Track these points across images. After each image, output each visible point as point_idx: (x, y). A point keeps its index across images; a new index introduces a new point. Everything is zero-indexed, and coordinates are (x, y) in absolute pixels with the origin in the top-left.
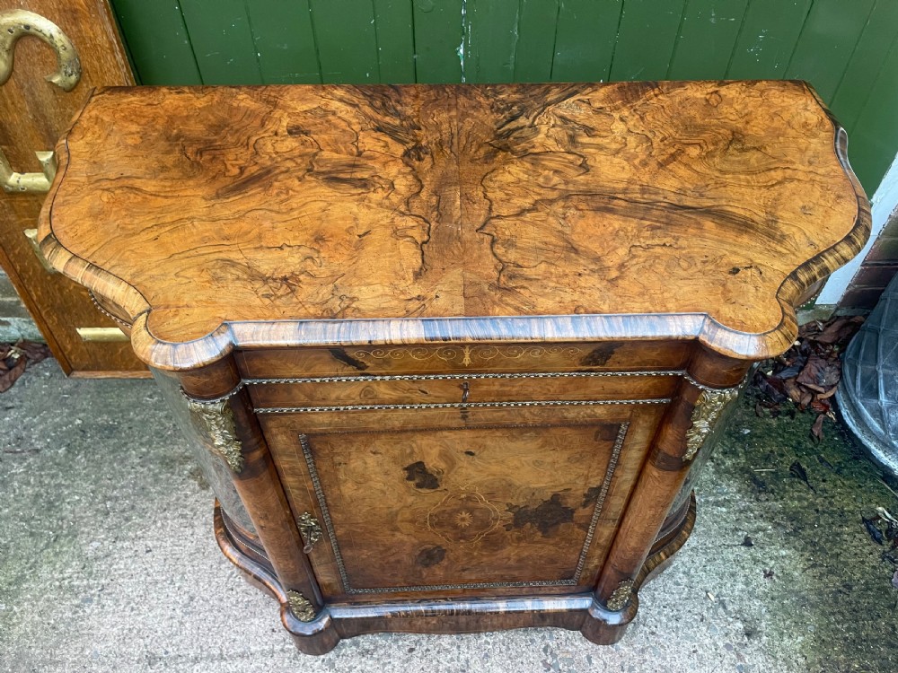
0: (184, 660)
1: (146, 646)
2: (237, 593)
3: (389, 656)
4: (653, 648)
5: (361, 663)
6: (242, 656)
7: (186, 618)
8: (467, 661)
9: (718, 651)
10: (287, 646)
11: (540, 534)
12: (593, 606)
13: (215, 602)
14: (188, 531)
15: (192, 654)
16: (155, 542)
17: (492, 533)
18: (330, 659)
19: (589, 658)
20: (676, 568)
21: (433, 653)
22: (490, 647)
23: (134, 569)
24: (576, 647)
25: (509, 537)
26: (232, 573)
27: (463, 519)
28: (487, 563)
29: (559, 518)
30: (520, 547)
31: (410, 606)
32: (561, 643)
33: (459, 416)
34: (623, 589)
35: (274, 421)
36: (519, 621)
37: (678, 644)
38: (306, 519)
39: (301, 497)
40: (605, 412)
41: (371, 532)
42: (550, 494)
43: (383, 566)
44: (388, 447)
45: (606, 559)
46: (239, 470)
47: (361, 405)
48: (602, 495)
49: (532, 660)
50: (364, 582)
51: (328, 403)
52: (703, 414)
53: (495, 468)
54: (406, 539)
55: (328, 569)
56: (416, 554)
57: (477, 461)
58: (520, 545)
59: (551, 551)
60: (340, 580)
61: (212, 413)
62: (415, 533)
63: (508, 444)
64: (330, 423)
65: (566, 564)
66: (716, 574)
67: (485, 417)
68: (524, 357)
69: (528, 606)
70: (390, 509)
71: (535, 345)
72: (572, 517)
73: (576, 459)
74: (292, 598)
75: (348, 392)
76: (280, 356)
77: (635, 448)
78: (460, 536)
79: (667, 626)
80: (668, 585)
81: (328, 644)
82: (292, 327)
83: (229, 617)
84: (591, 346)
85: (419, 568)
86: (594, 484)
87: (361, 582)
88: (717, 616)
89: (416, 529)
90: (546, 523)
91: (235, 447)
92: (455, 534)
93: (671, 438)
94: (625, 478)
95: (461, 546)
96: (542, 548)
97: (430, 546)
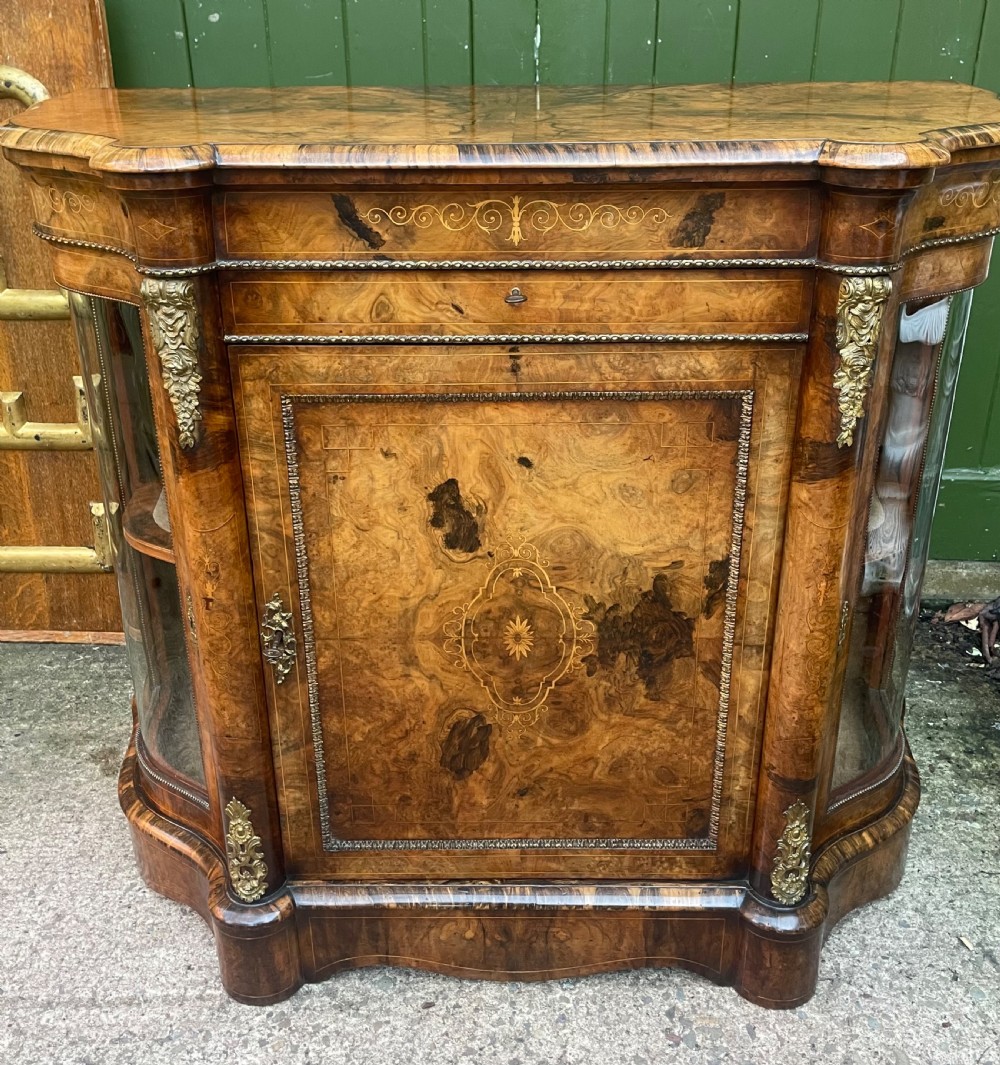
0: (28, 1004)
2: (137, 912)
3: (388, 1012)
4: (869, 1018)
5: (336, 1020)
6: (129, 1003)
7: (44, 944)
8: (527, 1025)
9: (990, 1026)
10: (208, 992)
11: (641, 687)
12: (745, 904)
13: (98, 923)
15: (43, 997)
16: (15, 841)
17: (565, 681)
18: (283, 1013)
19: (751, 1030)
20: (901, 902)
21: (467, 1010)
22: (570, 1005)
24: (728, 1012)
25: (592, 691)
27: (517, 638)
28: (561, 774)
29: (671, 643)
30: (613, 726)
31: (429, 889)
32: (699, 1004)
33: (509, 365)
34: (792, 830)
35: (250, 364)
36: (620, 941)
37: (914, 1012)
38: (276, 611)
39: (272, 552)
40: (716, 366)
41: (372, 666)
42: (651, 574)
43: (389, 771)
44: (406, 441)
45: (758, 766)
46: (191, 442)
47: (371, 333)
48: (732, 582)
49: (645, 1028)
50: (355, 819)
51: (327, 329)
52: (852, 333)
53: (563, 501)
54: (427, 692)
55: (298, 765)
56: (443, 736)
57: (537, 484)
58: (613, 721)
59: (664, 741)
60: (316, 805)
61: (171, 300)
62: (441, 675)
63: (580, 442)
64: (327, 373)
65: (692, 786)
66: (973, 912)
67: (545, 370)
68: (593, 228)
69: (634, 898)
70: (404, 603)
71: (606, 202)
72: (690, 643)
73: (684, 485)
74: (233, 823)
75: (354, 305)
76: (271, 215)
77: (770, 453)
78: (514, 685)
79: (891, 985)
80: (889, 926)
81: (283, 972)
82: (291, 147)
83: (116, 946)
84: (682, 205)
85: (446, 781)
86: (717, 552)
87: (350, 819)
88: (982, 973)
89: (443, 661)
90: (650, 656)
91: (193, 385)
92: (505, 680)
93: (815, 405)
94: (763, 531)
95: (516, 718)
96: (649, 732)
97: (466, 714)
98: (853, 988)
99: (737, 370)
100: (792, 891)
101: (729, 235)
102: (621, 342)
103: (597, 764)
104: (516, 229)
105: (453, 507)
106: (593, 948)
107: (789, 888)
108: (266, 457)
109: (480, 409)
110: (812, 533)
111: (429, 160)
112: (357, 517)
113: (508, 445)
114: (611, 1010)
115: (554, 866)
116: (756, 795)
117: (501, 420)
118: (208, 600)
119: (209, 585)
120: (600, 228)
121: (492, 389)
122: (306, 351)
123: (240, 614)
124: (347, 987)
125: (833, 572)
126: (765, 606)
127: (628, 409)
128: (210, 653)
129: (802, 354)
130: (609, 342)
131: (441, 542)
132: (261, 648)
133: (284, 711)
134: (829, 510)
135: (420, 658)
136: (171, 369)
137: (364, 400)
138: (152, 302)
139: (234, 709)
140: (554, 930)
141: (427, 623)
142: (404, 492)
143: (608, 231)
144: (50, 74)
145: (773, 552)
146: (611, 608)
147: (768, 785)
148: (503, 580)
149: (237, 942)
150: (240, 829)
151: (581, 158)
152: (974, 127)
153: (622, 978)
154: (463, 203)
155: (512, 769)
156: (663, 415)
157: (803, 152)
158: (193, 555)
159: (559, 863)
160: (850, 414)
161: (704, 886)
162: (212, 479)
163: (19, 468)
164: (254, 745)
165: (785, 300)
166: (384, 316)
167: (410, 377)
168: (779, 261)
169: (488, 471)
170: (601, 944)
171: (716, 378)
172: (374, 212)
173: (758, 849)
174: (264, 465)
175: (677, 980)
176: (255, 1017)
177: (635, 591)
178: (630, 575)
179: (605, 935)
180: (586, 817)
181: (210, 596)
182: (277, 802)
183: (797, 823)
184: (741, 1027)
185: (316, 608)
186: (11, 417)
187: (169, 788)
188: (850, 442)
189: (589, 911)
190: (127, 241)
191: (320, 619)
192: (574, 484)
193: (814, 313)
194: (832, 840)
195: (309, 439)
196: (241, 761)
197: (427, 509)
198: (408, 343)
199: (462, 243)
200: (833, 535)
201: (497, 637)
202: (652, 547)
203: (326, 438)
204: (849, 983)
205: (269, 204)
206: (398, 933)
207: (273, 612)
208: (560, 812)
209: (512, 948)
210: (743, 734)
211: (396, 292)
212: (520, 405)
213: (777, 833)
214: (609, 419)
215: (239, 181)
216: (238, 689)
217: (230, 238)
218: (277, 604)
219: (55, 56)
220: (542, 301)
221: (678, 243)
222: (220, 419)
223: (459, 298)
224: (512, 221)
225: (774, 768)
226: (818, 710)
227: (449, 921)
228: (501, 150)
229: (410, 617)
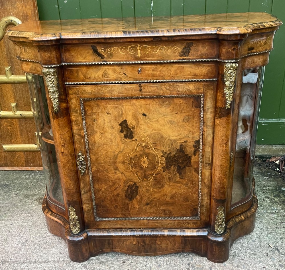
0: (18, 263)
1: (2, 257)
2: (47, 239)
3: (113, 264)
4: (243, 265)
5: (99, 266)
6: (45, 262)
7: (23, 247)
8: (150, 267)
9: (276, 267)
10: (66, 259)
11: (178, 175)
12: (208, 234)
13: (37, 242)
14: (30, 218)
15: (22, 261)
16: (15, 221)
17: (158, 174)
18: (85, 264)
19: (211, 268)
21: (134, 263)
22: (162, 262)
23: (4, 230)
24: (204, 264)
25: (165, 176)
26: (46, 232)
27: (144, 162)
28: (157, 199)
29: (185, 163)
30: (171, 186)
31: (123, 231)
32: (197, 262)
33: (139, 89)
34: (220, 213)
35: (71, 90)
36: (175, 244)
37: (255, 264)
38: (80, 156)
39: (79, 140)
40: (193, 88)
41: (106, 170)
42: (179, 144)
43: (112, 199)
44: (113, 110)
45: (210, 196)
46: (56, 110)
47: (103, 81)
48: (201, 146)
49: (182, 268)
50: (103, 212)
51: (91, 80)
52: (228, 78)
53: (155, 125)
54: (121, 177)
55: (88, 197)
56: (126, 189)
57: (148, 120)
58: (171, 184)
59: (185, 190)
60: (93, 208)
61: (50, 74)
62: (125, 172)
63: (159, 109)
64: (91, 92)
65: (193, 202)
66: (273, 238)
67: (148, 90)
68: (159, 52)
69: (178, 233)
70: (114, 153)
71: (162, 45)
72: (190, 163)
73: (187, 120)
74: (71, 213)
75: (98, 74)
76: (75, 51)
77: (209, 111)
78: (144, 175)
79: (250, 257)
80: (250, 242)
81: (85, 253)
82: (80, 33)
83: (41, 248)
84: (182, 45)
85: (127, 201)
86: (196, 138)
87: (102, 212)
88: (275, 254)
89: (125, 169)
90: (180, 167)
91: (57, 96)
92: (142, 173)
93: (220, 98)
94: (208, 132)
95: (145, 184)
96: (180, 187)
97: (131, 183)
98: (239, 258)
99: (199, 89)
100: (221, 230)
101: (195, 53)
102: (168, 82)
103: (167, 196)
104: (139, 53)
105: (126, 127)
106: (168, 246)
107: (220, 229)
108: (76, 115)
109: (132, 101)
110: (221, 132)
111: (115, 35)
112: (101, 130)
113: (140, 110)
114: (173, 263)
115: (157, 224)
116: (210, 204)
117: (137, 104)
118: (62, 153)
119: (62, 149)
120: (161, 52)
121: (135, 96)
122: (86, 86)
123: (71, 156)
124: (102, 258)
125: (227, 143)
126: (210, 152)
127: (171, 100)
128: (63, 167)
129: (216, 84)
130: (165, 82)
131: (123, 137)
132: (77, 166)
133: (83, 183)
134: (225, 126)
135: (119, 168)
136: (51, 92)
137: (102, 99)
138: (45, 74)
139: (70, 182)
140: (157, 242)
141: (120, 158)
142: (113, 123)
143: (163, 53)
144: (23, 18)
145: (211, 138)
146: (169, 154)
147: (213, 201)
148: (140, 147)
149: (72, 245)
150: (73, 214)
151: (155, 34)
152: (260, 23)
153: (176, 255)
154: (125, 46)
155: (144, 198)
156: (180, 101)
157: (213, 31)
158: (58, 141)
159: (158, 223)
160: (229, 100)
161: (197, 229)
162: (62, 121)
163: (16, 123)
164: (76, 192)
165: (210, 70)
166: (106, 76)
167: (113, 93)
168: (208, 60)
169: (135, 118)
170: (170, 246)
171: (194, 91)
172: (102, 50)
173: (211, 219)
174: (76, 117)
175: (191, 256)
176: (78, 265)
177: (175, 149)
178: (173, 145)
179: (171, 243)
180: (165, 211)
181: (63, 152)
182: (82, 207)
183: (221, 211)
184: (208, 268)
185: (91, 155)
186: (14, 110)
187: (55, 205)
188: (229, 107)
189: (166, 236)
190: (40, 59)
191: (92, 158)
192: (158, 120)
193: (219, 73)
194: (233, 217)
195: (87, 110)
196: (72, 196)
197: (119, 128)
198: (112, 83)
199: (125, 57)
200: (226, 132)
201: (139, 162)
202: (179, 137)
203: (92, 109)
204: (238, 256)
205: (75, 48)
206: (115, 243)
207: (79, 156)
208: (158, 210)
209: (146, 247)
210: (206, 188)
211: (109, 70)
212: (142, 100)
213: (216, 214)
214: (166, 103)
215: (67, 42)
216: (71, 177)
217: (65, 57)
218: (81, 154)
219: (24, 13)
220: (147, 71)
221: (182, 56)
222: (64, 105)
223: (125, 71)
224: (138, 51)
225: (214, 196)
226: (225, 180)
227: (129, 239)
228: (134, 32)
229: (116, 157)
